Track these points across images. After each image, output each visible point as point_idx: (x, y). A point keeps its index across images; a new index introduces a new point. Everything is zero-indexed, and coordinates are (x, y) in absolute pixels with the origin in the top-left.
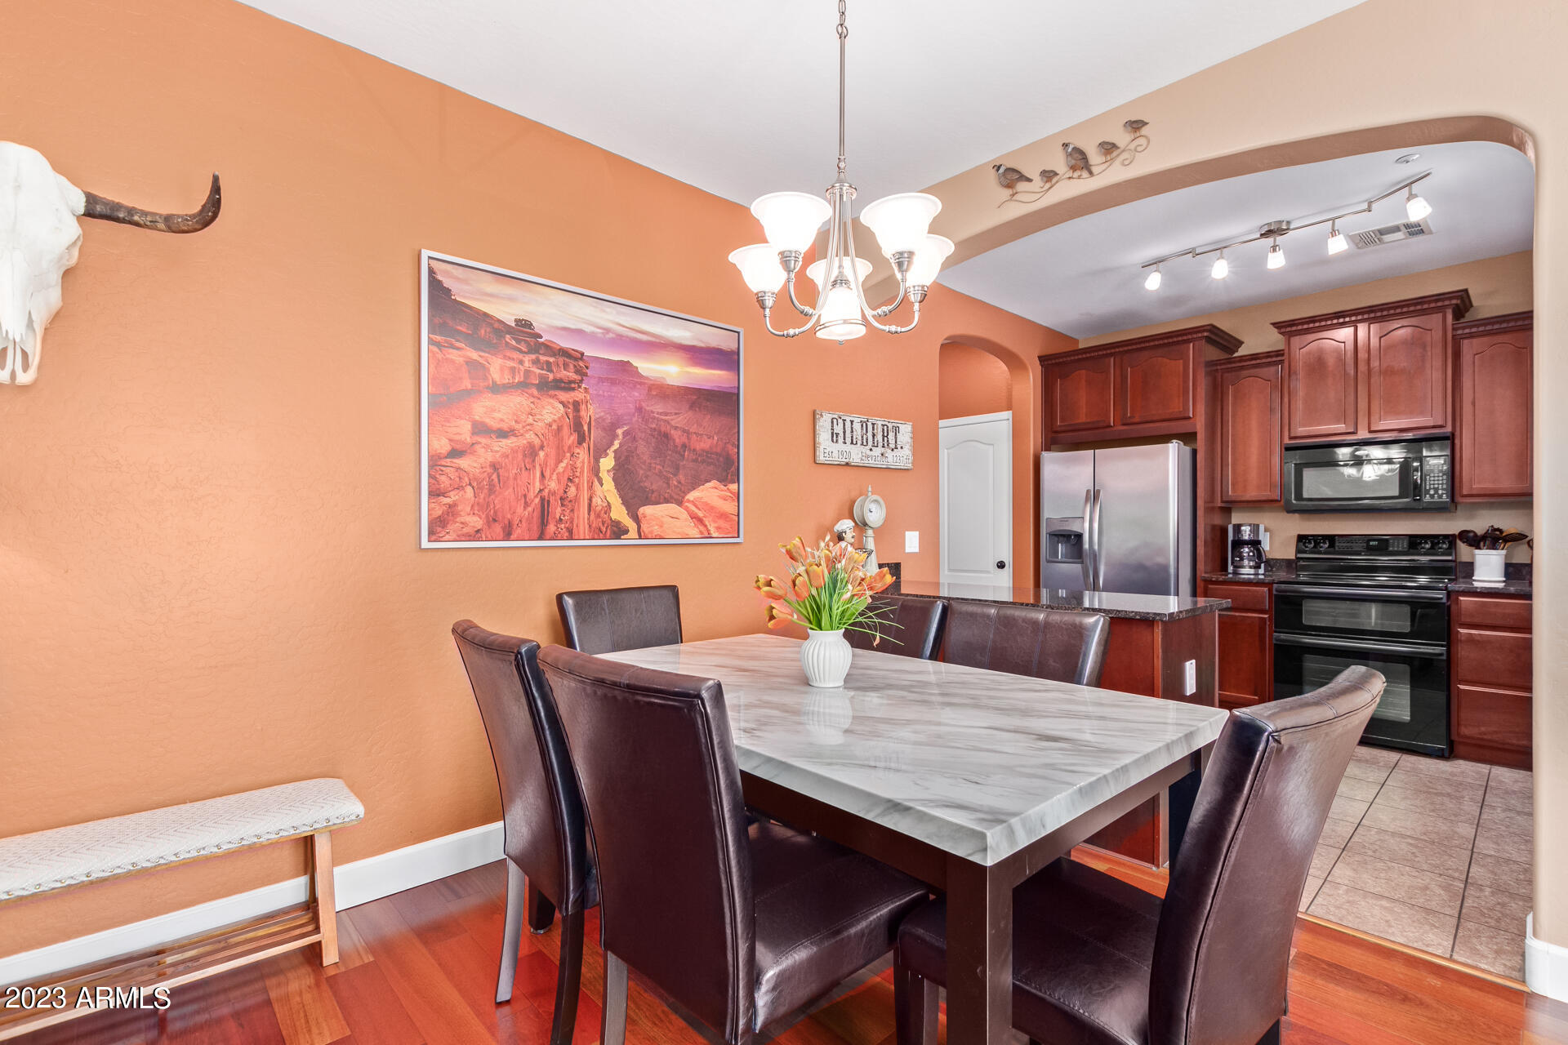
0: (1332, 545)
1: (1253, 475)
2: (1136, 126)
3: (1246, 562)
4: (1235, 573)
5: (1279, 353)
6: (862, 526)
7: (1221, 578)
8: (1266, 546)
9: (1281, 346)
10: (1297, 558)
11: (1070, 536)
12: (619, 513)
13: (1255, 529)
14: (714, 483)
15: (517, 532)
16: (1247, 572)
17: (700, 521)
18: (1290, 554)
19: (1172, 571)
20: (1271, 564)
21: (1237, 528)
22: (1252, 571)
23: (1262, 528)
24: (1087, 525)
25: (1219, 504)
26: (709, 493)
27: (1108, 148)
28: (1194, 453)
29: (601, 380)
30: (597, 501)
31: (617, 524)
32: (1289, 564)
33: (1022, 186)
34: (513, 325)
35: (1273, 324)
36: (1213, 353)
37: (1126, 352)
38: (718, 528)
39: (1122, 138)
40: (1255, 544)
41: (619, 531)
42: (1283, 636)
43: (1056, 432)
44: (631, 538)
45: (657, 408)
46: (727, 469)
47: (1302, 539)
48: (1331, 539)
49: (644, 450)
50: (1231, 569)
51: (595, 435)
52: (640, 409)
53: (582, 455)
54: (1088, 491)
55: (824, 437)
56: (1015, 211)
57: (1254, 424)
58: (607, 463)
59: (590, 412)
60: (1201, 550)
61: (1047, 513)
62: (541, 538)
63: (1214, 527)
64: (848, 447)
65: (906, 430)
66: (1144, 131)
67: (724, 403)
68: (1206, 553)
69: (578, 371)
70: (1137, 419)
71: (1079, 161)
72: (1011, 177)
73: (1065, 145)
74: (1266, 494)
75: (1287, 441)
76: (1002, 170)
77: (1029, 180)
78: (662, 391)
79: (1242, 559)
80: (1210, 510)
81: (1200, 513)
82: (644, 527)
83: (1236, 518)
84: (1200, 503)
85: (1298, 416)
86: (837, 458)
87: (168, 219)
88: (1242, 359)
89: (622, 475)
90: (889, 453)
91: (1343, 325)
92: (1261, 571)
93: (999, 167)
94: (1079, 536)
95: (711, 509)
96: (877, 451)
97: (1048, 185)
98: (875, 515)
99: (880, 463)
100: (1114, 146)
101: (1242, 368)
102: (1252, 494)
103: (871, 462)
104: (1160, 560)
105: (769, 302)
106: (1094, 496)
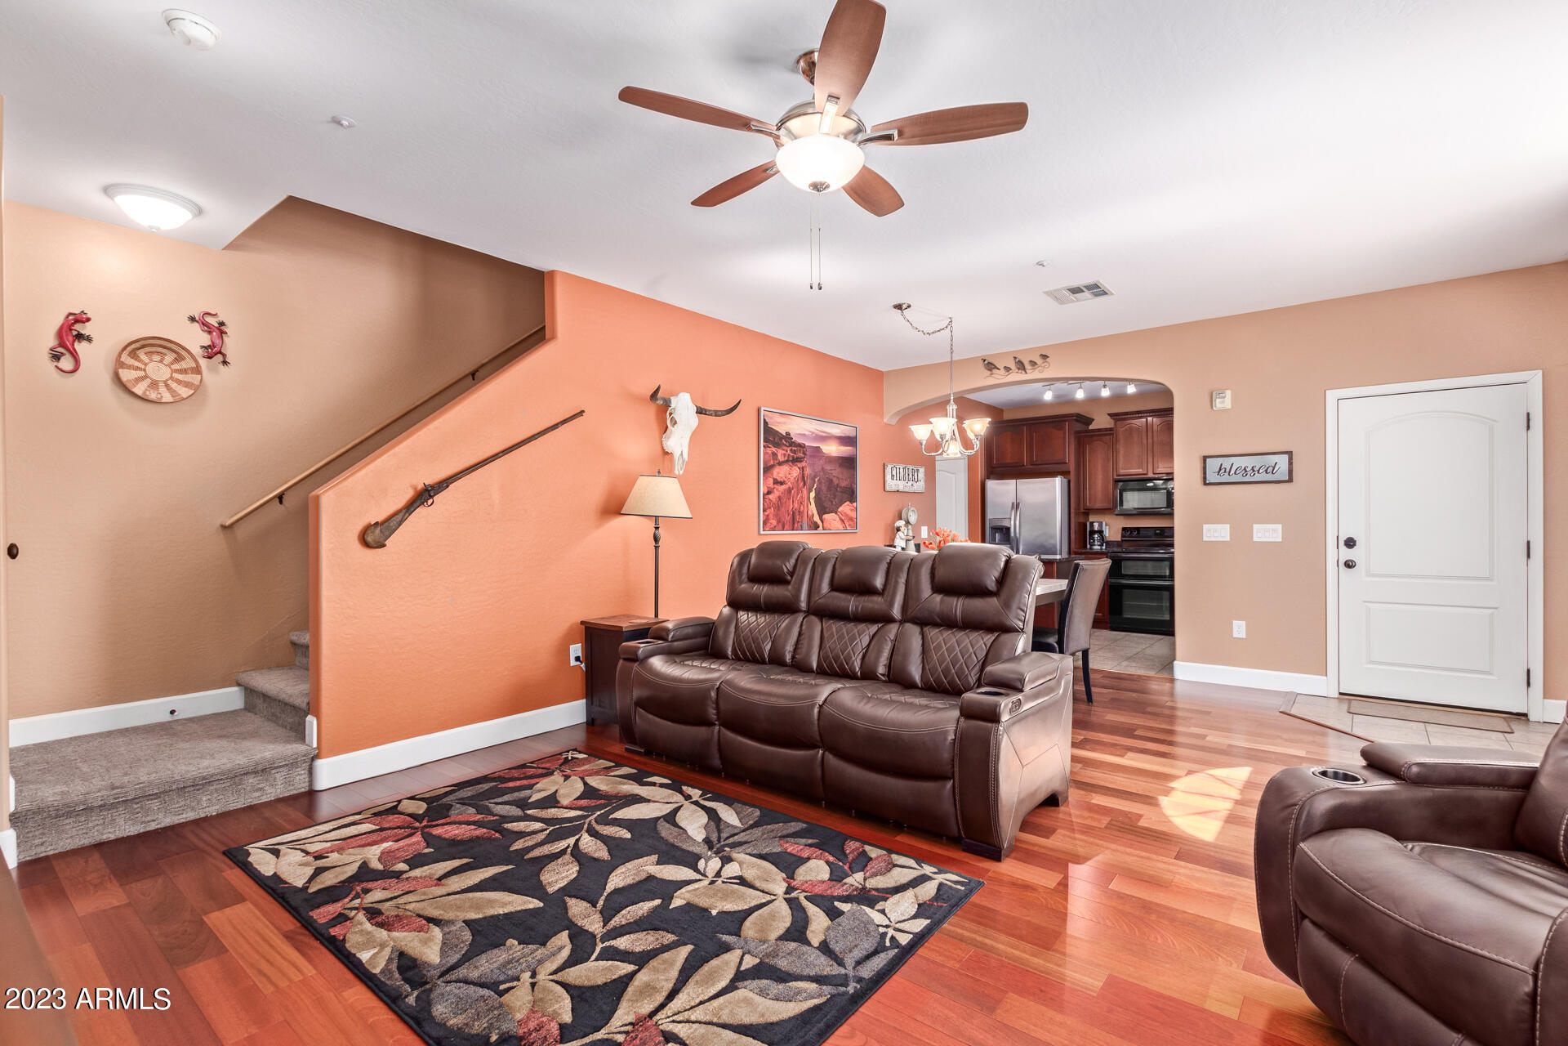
0: (1138, 533)
1: (1099, 495)
2: (1044, 357)
3: (1096, 543)
4: (1091, 549)
5: (1111, 429)
6: (908, 523)
7: (1083, 551)
8: (1107, 533)
9: (1112, 426)
10: (1122, 541)
11: (1002, 529)
12: (816, 518)
13: (1101, 524)
14: (848, 503)
15: (786, 527)
16: (1097, 547)
17: (843, 521)
18: (1118, 538)
19: (1058, 547)
20: (1109, 544)
21: (1092, 524)
22: (1099, 547)
23: (1104, 524)
24: (1012, 522)
25: (1082, 510)
26: (846, 508)
27: (1033, 363)
28: (1069, 482)
29: (810, 456)
30: (809, 512)
31: (816, 523)
32: (1119, 544)
33: (995, 371)
34: (784, 434)
35: (1109, 414)
36: (1079, 427)
37: (1033, 424)
38: (849, 525)
39: (1039, 361)
40: (1101, 532)
41: (816, 527)
42: (1113, 580)
43: (994, 468)
44: (820, 530)
45: (828, 467)
46: (851, 495)
47: (1124, 529)
48: (1138, 529)
49: (824, 488)
50: (1088, 546)
51: (808, 481)
52: (823, 468)
53: (805, 491)
54: (1013, 504)
55: (888, 477)
56: (991, 381)
57: (1100, 468)
58: (813, 495)
59: (808, 471)
60: (1073, 536)
61: (990, 516)
62: (793, 530)
63: (1080, 523)
64: (898, 482)
65: (922, 470)
66: (1048, 360)
67: (849, 463)
68: (1076, 538)
69: (804, 453)
70: (1039, 462)
71: (1021, 366)
72: (990, 366)
73: (1015, 358)
74: (1105, 505)
75: (1115, 477)
76: (986, 362)
77: (999, 369)
78: (831, 460)
79: (1094, 541)
80: (1077, 514)
81: (1072, 515)
82: (825, 525)
83: (1092, 518)
84: (1072, 510)
85: (1121, 464)
86: (894, 488)
87: (716, 411)
88: (1093, 431)
89: (818, 499)
90: (915, 484)
91: (1141, 417)
92: (1104, 547)
93: (985, 361)
94: (1008, 529)
95: (847, 515)
96: (910, 483)
97: (1007, 373)
98: (913, 518)
99: (912, 490)
100: (1036, 363)
101: (1092, 436)
102: (1098, 505)
103: (907, 490)
104: (1052, 541)
105: (924, 443)
106: (1016, 506)
